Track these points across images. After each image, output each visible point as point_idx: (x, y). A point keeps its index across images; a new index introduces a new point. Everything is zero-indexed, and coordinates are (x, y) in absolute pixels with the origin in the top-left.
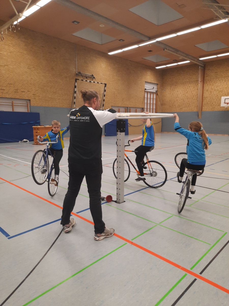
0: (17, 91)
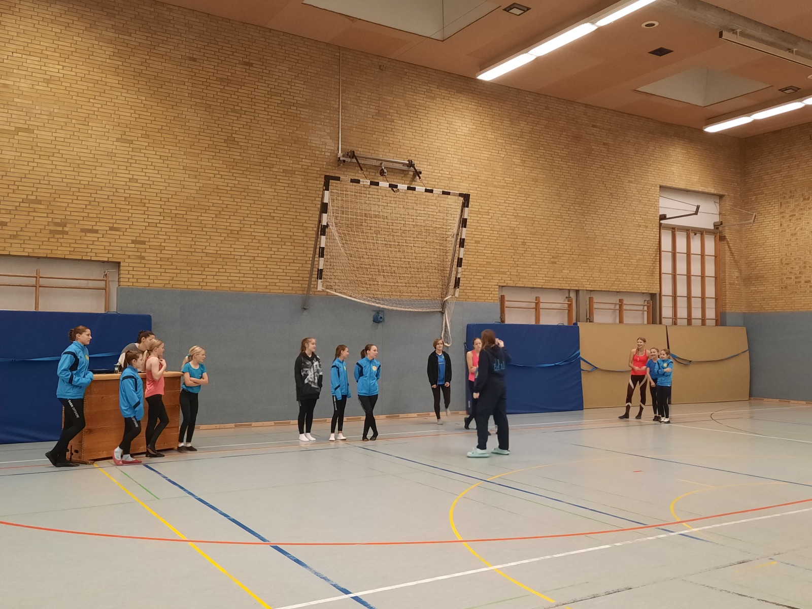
0: (60, 229)
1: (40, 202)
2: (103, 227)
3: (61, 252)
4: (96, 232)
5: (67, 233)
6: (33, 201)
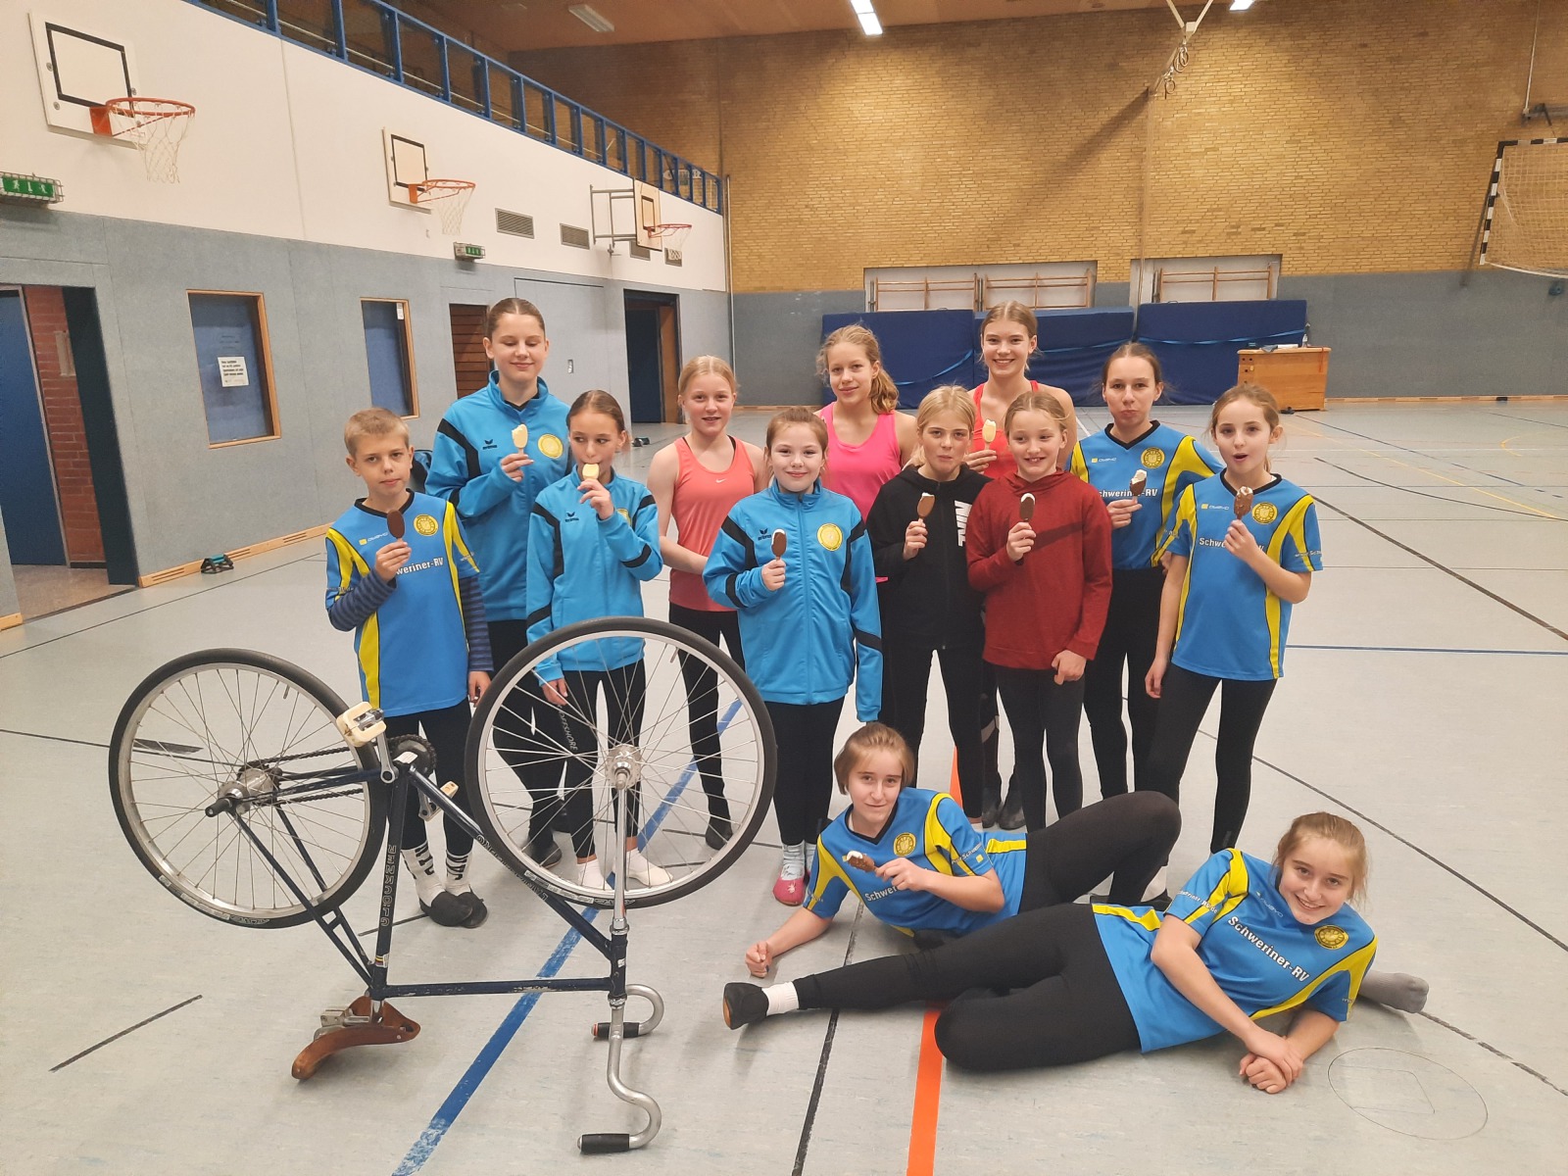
0: (1234, 230)
1: (1220, 210)
2: (1269, 225)
3: (1236, 250)
4: (1264, 229)
5: (1240, 233)
6: (1214, 210)
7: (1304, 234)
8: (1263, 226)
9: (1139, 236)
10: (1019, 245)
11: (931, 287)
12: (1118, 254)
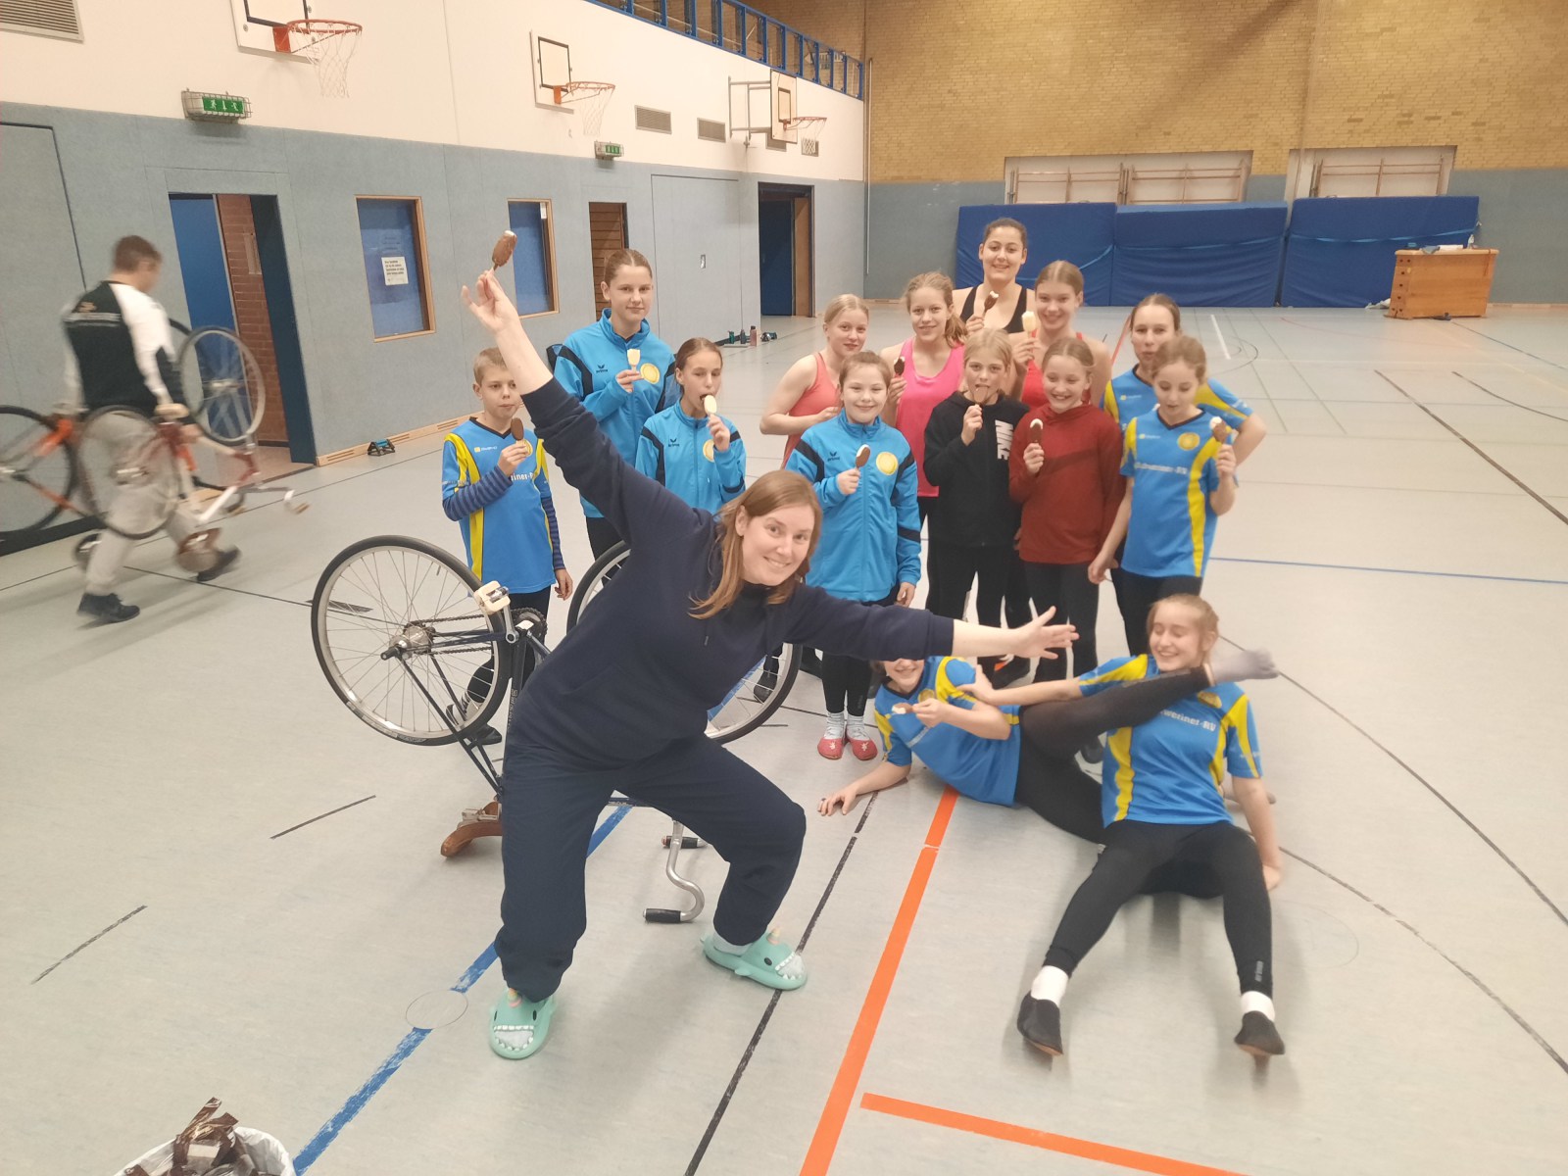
0: (1406, 119)
1: (1391, 96)
2: (1444, 114)
3: (1406, 141)
4: (1439, 118)
5: (1412, 122)
6: (1386, 97)
7: (1484, 124)
8: (1438, 115)
9: (1302, 124)
10: (1169, 134)
11: (1074, 177)
12: (1276, 144)
